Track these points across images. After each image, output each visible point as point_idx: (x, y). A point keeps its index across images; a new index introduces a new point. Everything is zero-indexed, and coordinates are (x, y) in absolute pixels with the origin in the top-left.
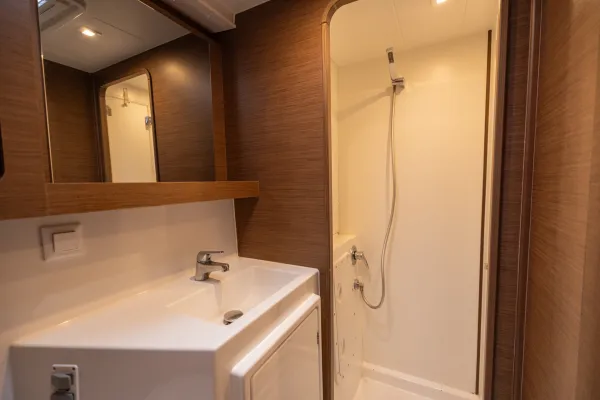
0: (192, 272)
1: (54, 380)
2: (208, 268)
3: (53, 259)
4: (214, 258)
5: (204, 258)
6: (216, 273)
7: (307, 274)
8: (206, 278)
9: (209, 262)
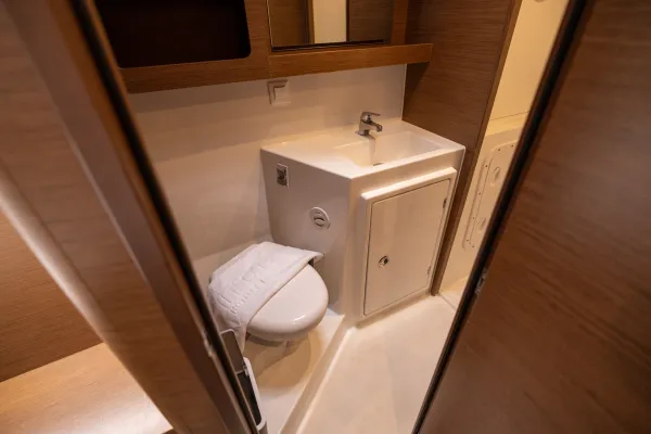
0: (356, 128)
1: (278, 171)
2: (367, 127)
3: (276, 103)
4: (374, 119)
5: (366, 118)
6: (373, 131)
7: (451, 147)
8: (366, 134)
9: (369, 122)
